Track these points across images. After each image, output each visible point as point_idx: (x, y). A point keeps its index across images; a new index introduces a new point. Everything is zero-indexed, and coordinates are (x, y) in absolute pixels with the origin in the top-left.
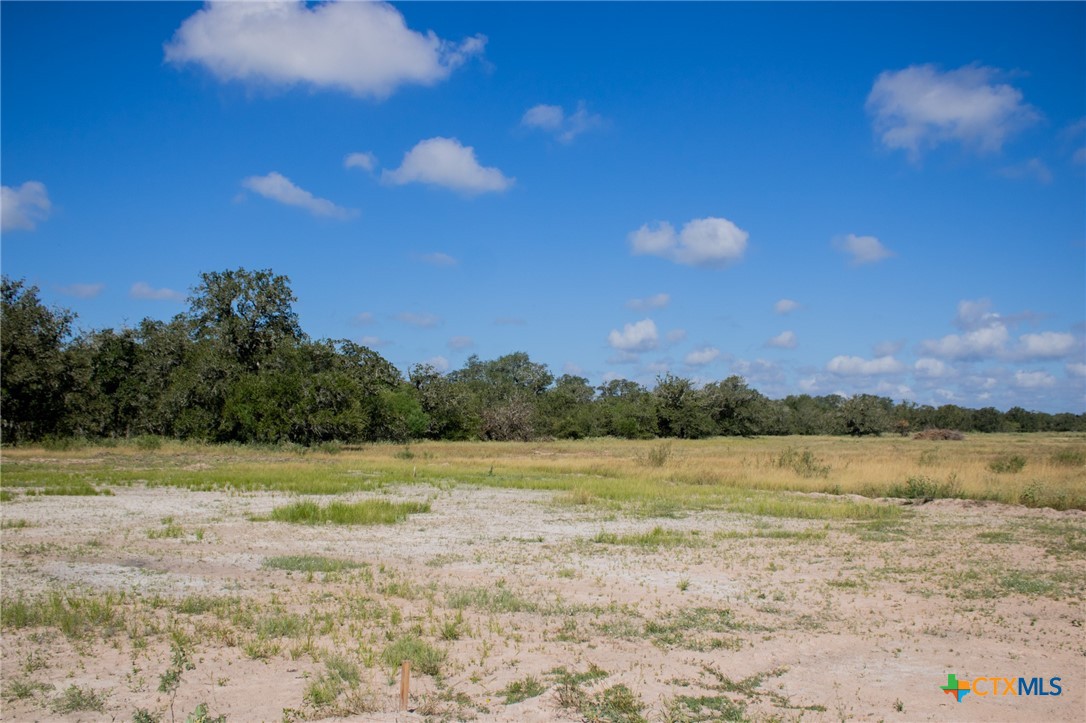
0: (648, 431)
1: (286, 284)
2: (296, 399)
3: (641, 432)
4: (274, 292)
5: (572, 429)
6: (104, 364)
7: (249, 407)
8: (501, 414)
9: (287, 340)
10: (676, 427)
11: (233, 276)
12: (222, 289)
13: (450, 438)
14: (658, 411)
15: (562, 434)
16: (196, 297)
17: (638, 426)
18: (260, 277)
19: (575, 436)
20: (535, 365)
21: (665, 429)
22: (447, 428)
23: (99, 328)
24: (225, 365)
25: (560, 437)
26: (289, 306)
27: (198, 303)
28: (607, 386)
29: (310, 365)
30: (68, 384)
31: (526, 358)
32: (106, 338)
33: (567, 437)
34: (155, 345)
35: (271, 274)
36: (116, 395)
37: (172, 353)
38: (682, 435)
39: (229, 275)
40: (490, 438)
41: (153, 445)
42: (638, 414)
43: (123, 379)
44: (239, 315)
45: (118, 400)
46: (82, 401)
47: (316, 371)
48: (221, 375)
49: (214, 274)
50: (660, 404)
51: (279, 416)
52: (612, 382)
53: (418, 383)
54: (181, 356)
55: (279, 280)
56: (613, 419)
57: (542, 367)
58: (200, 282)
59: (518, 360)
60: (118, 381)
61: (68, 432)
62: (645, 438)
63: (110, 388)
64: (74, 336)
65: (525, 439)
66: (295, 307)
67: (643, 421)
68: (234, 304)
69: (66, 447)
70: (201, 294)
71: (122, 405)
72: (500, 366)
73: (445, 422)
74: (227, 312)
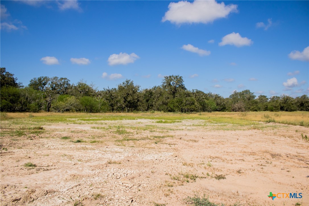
0: (277, 110)
1: (182, 78)
2: (182, 103)
3: (275, 110)
4: (180, 80)
5: (255, 109)
6: (146, 96)
7: (173, 105)
8: (236, 105)
9: (182, 90)
10: (285, 108)
11: (171, 77)
12: (169, 79)
13: (223, 111)
14: (280, 104)
15: (253, 110)
16: (163, 82)
17: (274, 108)
18: (176, 77)
19: (256, 110)
20: (251, 93)
21: (282, 109)
22: (223, 109)
23: (145, 89)
24: (169, 96)
25: (252, 111)
26: (183, 83)
27: (164, 83)
28: (272, 98)
29: (186, 95)
30: (138, 101)
31: (249, 91)
32: (146, 91)
33: (254, 111)
34: (156, 91)
35: (179, 76)
36: (148, 102)
37: (159, 93)
38: (287, 111)
39: (170, 77)
40: (233, 111)
41: (153, 112)
42: (274, 105)
43: (150, 99)
44: (172, 85)
45: (149, 103)
46: (141, 104)
47: (186, 97)
48: (168, 98)
49: (167, 77)
50: (281, 103)
51: (178, 107)
52: (273, 97)
53: (216, 98)
54: (161, 94)
55: (180, 77)
56: (268, 106)
57: (253, 93)
58: (164, 78)
59: (247, 92)
60: (148, 100)
61: (138, 110)
62: (276, 111)
63: (147, 101)
64: (140, 90)
65: (242, 111)
66: (184, 83)
67: (275, 107)
68: (171, 83)
69: (137, 113)
70: (165, 81)
71: (150, 104)
72: (242, 93)
73: (222, 107)
74: (170, 84)
